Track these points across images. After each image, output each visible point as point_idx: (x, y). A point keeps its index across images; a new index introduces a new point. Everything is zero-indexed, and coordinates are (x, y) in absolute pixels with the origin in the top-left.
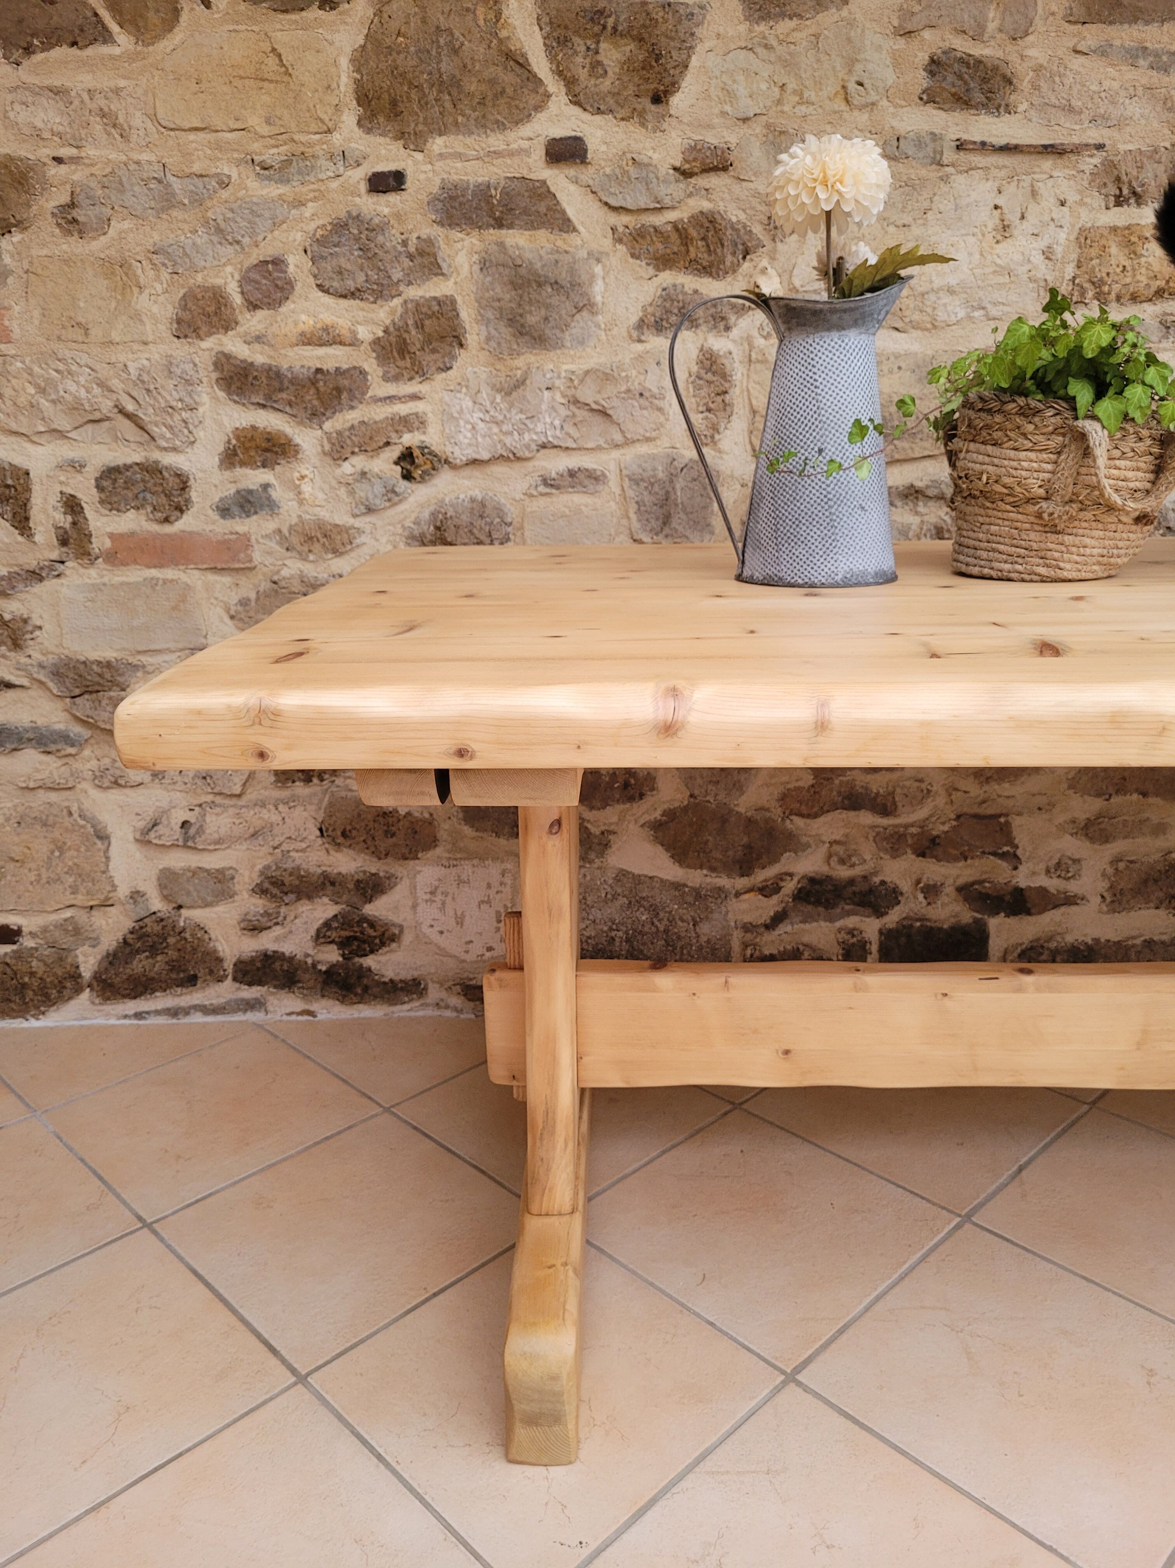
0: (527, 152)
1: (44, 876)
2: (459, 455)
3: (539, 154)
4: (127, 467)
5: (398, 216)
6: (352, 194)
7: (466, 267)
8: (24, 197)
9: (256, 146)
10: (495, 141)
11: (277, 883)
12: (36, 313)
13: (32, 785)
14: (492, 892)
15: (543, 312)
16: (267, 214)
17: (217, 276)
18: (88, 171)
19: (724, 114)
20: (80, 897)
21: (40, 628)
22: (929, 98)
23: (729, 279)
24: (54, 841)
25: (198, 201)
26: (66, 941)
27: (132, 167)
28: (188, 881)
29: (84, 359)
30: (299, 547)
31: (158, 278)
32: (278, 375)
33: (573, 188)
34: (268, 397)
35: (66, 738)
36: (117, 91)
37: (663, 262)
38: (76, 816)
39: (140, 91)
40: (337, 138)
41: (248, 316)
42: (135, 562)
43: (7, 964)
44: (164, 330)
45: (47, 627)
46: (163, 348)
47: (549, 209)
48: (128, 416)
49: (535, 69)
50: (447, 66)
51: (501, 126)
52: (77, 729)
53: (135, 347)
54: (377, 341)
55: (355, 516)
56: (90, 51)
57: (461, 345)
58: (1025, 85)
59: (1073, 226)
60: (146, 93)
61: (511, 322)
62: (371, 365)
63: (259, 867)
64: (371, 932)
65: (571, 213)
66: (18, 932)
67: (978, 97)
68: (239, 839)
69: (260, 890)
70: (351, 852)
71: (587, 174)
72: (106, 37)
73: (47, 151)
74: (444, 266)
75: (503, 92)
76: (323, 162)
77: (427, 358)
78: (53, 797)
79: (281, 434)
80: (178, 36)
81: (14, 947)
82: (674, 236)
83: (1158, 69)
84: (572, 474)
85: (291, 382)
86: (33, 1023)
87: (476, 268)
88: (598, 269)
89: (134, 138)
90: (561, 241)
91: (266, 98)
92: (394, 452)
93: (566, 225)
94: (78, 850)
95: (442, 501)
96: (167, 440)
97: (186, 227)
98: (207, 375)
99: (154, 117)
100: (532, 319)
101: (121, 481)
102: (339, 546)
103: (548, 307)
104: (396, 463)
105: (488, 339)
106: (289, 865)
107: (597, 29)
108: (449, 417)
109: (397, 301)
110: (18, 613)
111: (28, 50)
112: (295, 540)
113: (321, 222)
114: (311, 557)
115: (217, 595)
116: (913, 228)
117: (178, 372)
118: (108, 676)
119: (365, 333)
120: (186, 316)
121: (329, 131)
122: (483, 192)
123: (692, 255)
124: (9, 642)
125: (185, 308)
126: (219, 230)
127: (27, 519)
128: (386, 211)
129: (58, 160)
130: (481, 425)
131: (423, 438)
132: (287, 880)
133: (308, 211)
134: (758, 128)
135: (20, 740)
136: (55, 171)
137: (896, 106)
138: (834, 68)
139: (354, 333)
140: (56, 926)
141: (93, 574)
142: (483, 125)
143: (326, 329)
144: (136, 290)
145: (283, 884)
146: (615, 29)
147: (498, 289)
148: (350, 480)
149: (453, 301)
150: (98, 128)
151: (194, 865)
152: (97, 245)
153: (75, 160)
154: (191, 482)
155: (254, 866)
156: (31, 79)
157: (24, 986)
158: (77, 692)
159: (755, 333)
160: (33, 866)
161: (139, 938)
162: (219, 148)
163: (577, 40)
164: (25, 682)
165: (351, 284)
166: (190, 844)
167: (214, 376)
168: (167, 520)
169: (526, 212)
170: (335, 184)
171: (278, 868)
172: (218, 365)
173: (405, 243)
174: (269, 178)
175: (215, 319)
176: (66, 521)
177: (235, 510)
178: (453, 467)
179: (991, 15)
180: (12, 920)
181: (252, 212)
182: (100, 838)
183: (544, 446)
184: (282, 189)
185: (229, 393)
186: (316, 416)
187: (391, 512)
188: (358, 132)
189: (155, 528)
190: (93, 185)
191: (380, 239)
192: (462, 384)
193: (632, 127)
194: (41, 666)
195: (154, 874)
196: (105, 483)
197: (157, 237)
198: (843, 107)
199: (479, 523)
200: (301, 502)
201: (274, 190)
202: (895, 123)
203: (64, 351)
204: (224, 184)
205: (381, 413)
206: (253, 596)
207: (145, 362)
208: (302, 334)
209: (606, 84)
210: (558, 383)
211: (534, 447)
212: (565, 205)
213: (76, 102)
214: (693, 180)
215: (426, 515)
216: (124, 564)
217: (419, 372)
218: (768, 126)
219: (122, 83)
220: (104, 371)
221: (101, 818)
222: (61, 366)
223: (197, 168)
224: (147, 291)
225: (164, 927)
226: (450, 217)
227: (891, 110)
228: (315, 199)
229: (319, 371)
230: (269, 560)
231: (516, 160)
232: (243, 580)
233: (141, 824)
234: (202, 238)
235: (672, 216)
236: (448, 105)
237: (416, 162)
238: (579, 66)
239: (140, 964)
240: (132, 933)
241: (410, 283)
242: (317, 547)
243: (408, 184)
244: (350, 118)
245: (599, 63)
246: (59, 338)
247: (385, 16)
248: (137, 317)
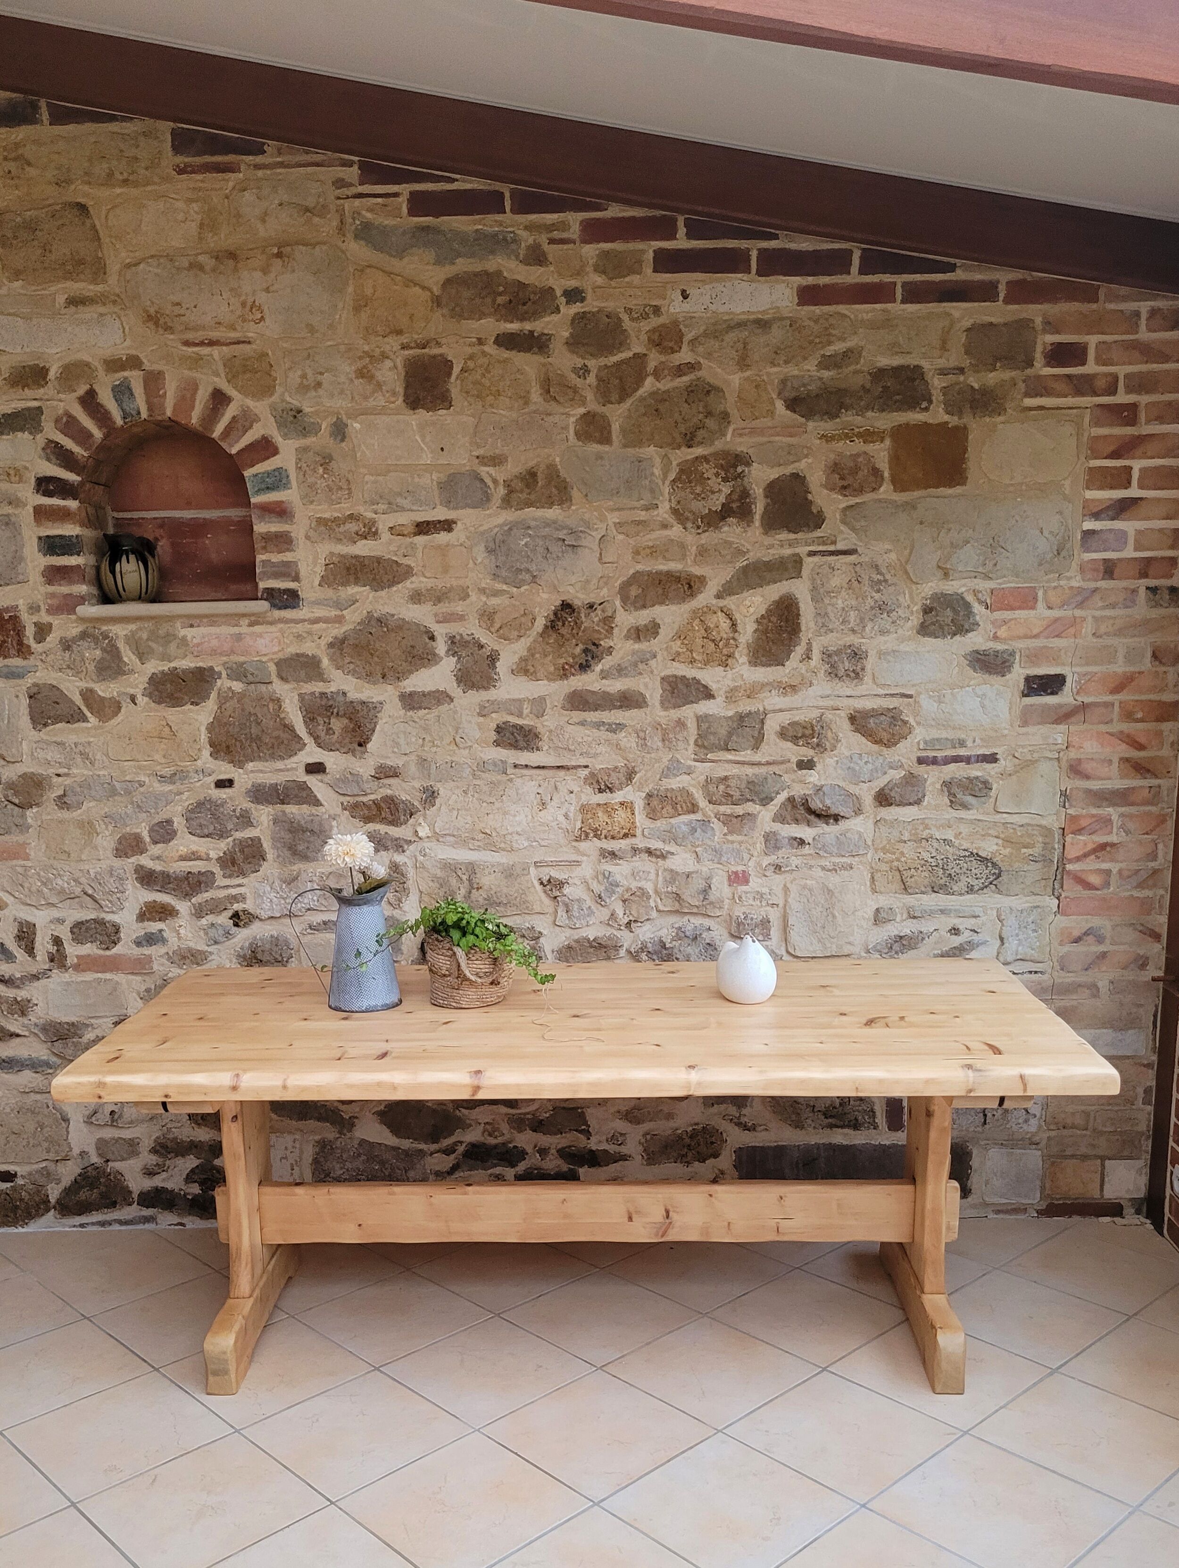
0: (296, 769)
1: (32, 1142)
2: (264, 915)
3: (302, 769)
4: (87, 921)
5: (231, 798)
6: (207, 789)
7: (266, 821)
8: (40, 792)
9: (159, 768)
10: (280, 765)
11: (163, 1146)
12: (44, 846)
13: (27, 1090)
14: (288, 1152)
15: (306, 844)
16: (164, 799)
17: (137, 828)
18: (73, 780)
19: (393, 752)
20: (51, 1154)
21: (37, 1005)
22: (497, 743)
23: (403, 827)
24: (38, 1122)
25: (128, 792)
26: (42, 1181)
27: (95, 777)
28: (113, 1145)
29: (67, 868)
30: (178, 962)
31: (107, 828)
32: (168, 876)
33: (320, 784)
34: (162, 887)
35: (47, 1064)
36: (89, 743)
37: (367, 820)
38: (51, 1108)
39: (100, 744)
40: (199, 763)
41: (153, 846)
42: (90, 970)
43: (7, 1194)
44: (109, 854)
45: (40, 1004)
46: (108, 862)
47: (308, 795)
48: (89, 896)
49: (298, 733)
50: (255, 730)
51: (282, 758)
52: (54, 1059)
53: (94, 862)
54: (219, 859)
55: (208, 946)
56: (76, 725)
57: (264, 860)
58: (545, 738)
59: (578, 803)
60: (103, 744)
61: (290, 848)
62: (217, 870)
63: (153, 1138)
64: (217, 1175)
65: (319, 796)
66: (15, 1175)
67: (522, 744)
68: (142, 1121)
69: (153, 1151)
70: (207, 1129)
71: (327, 778)
72: (85, 719)
73: (52, 770)
74: (254, 822)
75: (282, 742)
76: (192, 774)
77: (246, 867)
78: (38, 1097)
79: (169, 904)
80: (120, 717)
81: (12, 1184)
82: (373, 807)
83: (611, 732)
84: (325, 923)
85: (175, 879)
86: (21, 1230)
87: (271, 823)
88: (334, 823)
89: (96, 765)
90: (314, 810)
91: (163, 746)
92: (230, 913)
93: (317, 803)
94: (51, 1127)
95: (256, 937)
96: (109, 908)
97: (122, 805)
98: (131, 876)
99: (107, 755)
100: (300, 848)
101: (84, 929)
102: (199, 961)
103: (308, 842)
104: (230, 919)
105: (278, 856)
106: (171, 1136)
107: (329, 714)
108: (258, 895)
109: (230, 839)
110: (25, 997)
111: (45, 725)
112: (176, 958)
113: (191, 802)
114: (185, 967)
115: (133, 986)
116: (496, 803)
117: (116, 874)
118: (72, 1030)
119: (213, 855)
120: (120, 847)
121: (195, 760)
122: (274, 787)
123: (383, 816)
124: (20, 1013)
125: (120, 843)
126: (138, 806)
127: (33, 948)
128: (224, 796)
129: (58, 775)
130: (275, 899)
131: (244, 906)
132: (169, 1145)
133: (184, 797)
134: (413, 757)
135: (22, 1065)
136: (55, 780)
137: (482, 747)
138: (448, 731)
139: (208, 855)
140: (36, 1172)
141: (67, 977)
142: (273, 757)
143: (193, 853)
144: (95, 835)
145: (167, 1147)
146: (338, 714)
147: (282, 833)
148: (205, 927)
149: (260, 839)
150: (79, 759)
151: (116, 1136)
152: (76, 814)
153: (67, 775)
154: (121, 929)
155: (150, 1137)
156: (45, 738)
157: (17, 1207)
158: (55, 1039)
159: (418, 854)
160: (25, 1137)
161: (84, 1179)
162: (140, 768)
163: (319, 718)
164: (27, 1033)
165: (206, 831)
166: (115, 1124)
167: (135, 876)
168: (107, 949)
169: (296, 796)
170: (198, 784)
171: (164, 1138)
172: (136, 871)
173: (234, 811)
174: (165, 782)
175: (135, 848)
176: (53, 949)
177: (144, 943)
178: (261, 920)
179: (525, 706)
180: (12, 1168)
181: (156, 798)
182: (64, 1120)
183: (309, 909)
184: (171, 787)
185: (142, 885)
186: (187, 896)
187: (227, 943)
188: (211, 759)
189: (101, 952)
190: (75, 785)
191: (222, 809)
192: (265, 878)
193: (349, 756)
194: (36, 1025)
195: (94, 1141)
196: (75, 930)
197: (107, 810)
198: (455, 748)
199: (275, 949)
200: (179, 938)
201: (168, 788)
202: (482, 755)
203: (56, 864)
204: (141, 786)
205: (222, 893)
206: (153, 987)
207: (99, 870)
208: (181, 856)
209: (335, 737)
210: (314, 878)
211: (304, 910)
212: (316, 793)
213: (68, 748)
214: (381, 781)
215: (247, 944)
216: (83, 971)
217: (243, 874)
218: (418, 756)
219: (92, 740)
220: (78, 874)
221: (64, 1108)
222: (55, 872)
223: (127, 778)
224: (100, 836)
225: (98, 1173)
226: (257, 798)
227: (480, 748)
228: (188, 791)
229: (189, 873)
230: (161, 968)
231: (290, 773)
232: (147, 978)
233: (87, 1113)
234: (130, 809)
235: (372, 797)
236: (255, 748)
237: (239, 774)
238: (321, 730)
239: (84, 1194)
240: (79, 1175)
241: (237, 830)
242: (188, 961)
243: (236, 784)
244: (206, 752)
245: (330, 729)
246: (54, 858)
247: (223, 710)
248: (96, 848)
